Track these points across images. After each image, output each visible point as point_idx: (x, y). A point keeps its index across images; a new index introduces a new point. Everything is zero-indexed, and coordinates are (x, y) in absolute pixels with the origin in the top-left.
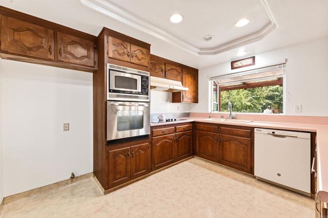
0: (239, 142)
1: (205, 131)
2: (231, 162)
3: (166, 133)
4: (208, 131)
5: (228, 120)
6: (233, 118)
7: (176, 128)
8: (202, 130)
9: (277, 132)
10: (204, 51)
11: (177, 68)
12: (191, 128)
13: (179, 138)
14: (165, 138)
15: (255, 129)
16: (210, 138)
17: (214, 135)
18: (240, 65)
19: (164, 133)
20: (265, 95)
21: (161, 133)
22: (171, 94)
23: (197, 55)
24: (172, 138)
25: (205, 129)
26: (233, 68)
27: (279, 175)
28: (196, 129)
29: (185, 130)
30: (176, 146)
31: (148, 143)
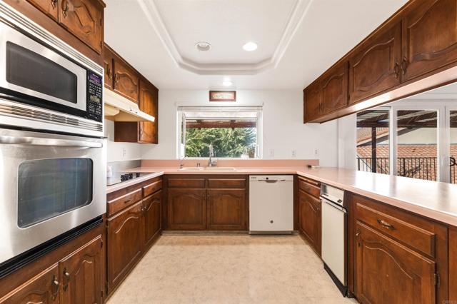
0: (232, 195)
1: (185, 187)
2: (222, 224)
3: (130, 203)
4: (188, 187)
5: (208, 168)
6: (213, 165)
7: (143, 189)
8: (180, 187)
9: (271, 178)
10: (189, 64)
11: (132, 77)
12: (161, 187)
13: (147, 208)
14: (129, 213)
15: (250, 176)
16: (193, 196)
17: (199, 192)
18: (220, 98)
19: (128, 204)
20: (203, 137)
21: (122, 205)
22: (112, 124)
23: (177, 66)
24: (139, 210)
25: (185, 184)
26: (211, 99)
27: (272, 222)
28: (168, 187)
29: (154, 191)
30: (144, 224)
31: (99, 237)
